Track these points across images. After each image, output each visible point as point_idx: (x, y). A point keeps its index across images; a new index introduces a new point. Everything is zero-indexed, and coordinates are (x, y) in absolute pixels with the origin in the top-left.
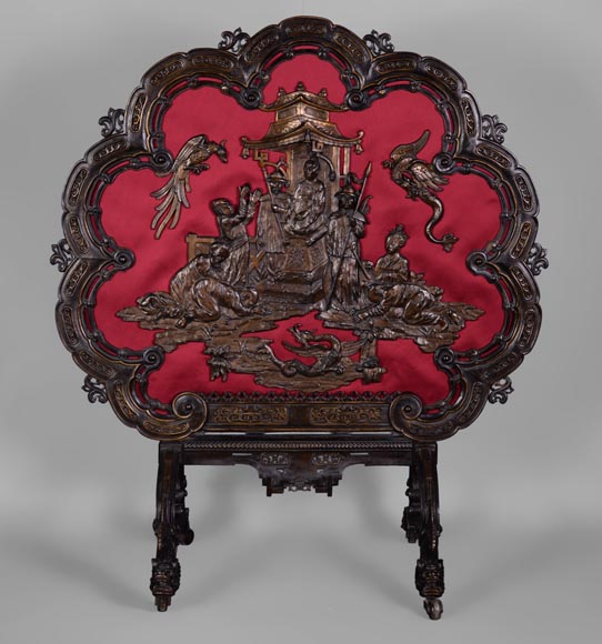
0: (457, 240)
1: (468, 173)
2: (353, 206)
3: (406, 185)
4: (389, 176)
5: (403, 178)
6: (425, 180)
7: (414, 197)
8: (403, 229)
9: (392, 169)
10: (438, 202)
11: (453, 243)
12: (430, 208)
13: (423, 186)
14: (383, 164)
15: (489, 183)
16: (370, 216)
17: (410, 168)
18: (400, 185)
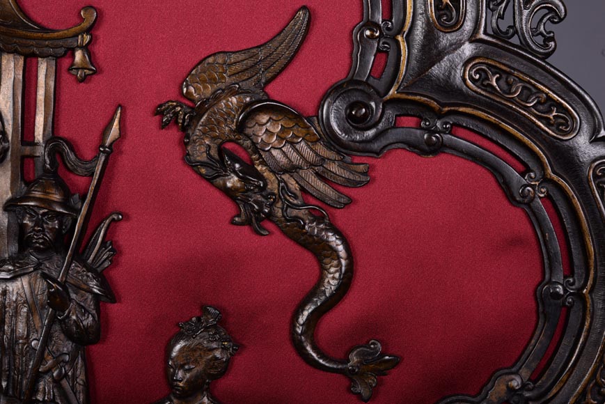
0: (395, 363)
1: (436, 149)
2: (59, 243)
3: (232, 181)
4: (177, 153)
5: (221, 161)
6: (292, 169)
7: (256, 221)
8: (222, 322)
9: (184, 129)
10: (333, 239)
11: (380, 373)
12: (308, 257)
13: (285, 189)
14: (159, 112)
15: (505, 186)
16: (119, 276)
17: (241, 127)
18: (210, 180)
